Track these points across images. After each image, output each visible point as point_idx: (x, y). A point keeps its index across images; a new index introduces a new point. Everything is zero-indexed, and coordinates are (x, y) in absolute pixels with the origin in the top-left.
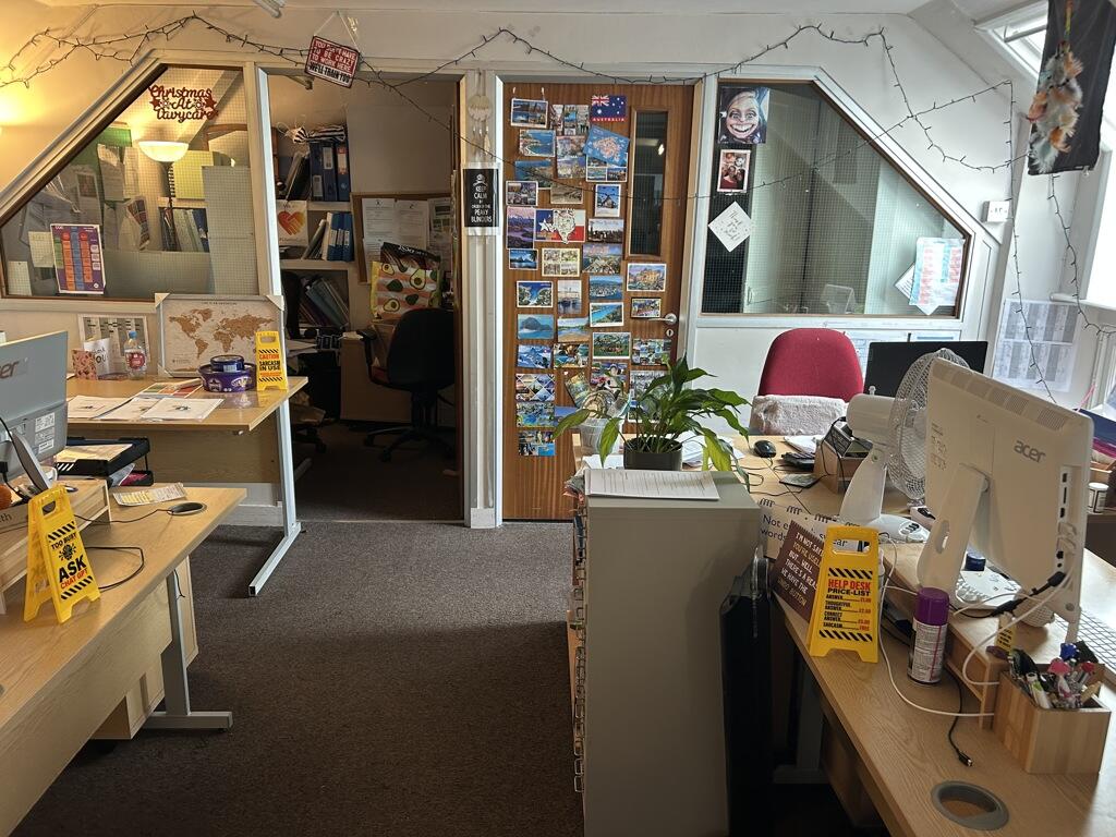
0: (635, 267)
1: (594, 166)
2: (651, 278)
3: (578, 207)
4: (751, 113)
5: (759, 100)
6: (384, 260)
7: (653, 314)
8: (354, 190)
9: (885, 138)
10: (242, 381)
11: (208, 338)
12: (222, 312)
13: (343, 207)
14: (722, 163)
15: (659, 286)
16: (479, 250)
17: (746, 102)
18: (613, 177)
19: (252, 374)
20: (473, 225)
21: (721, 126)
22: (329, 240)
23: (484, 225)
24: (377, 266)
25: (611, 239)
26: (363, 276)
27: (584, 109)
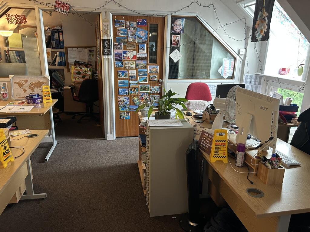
0: (150, 67)
1: (138, 39)
2: (155, 70)
3: (134, 50)
4: (180, 25)
5: (182, 21)
6: (75, 65)
7: (156, 80)
8: (65, 45)
9: (215, 32)
10: (39, 101)
11: (27, 88)
12: (31, 81)
13: (62, 50)
14: (173, 38)
15: (157, 72)
16: (107, 62)
17: (179, 22)
18: (144, 42)
19: (42, 98)
20: (105, 55)
21: (172, 28)
22: (58, 60)
23: (108, 55)
24: (73, 67)
25: (143, 59)
26: (69, 70)
27: (135, 23)
